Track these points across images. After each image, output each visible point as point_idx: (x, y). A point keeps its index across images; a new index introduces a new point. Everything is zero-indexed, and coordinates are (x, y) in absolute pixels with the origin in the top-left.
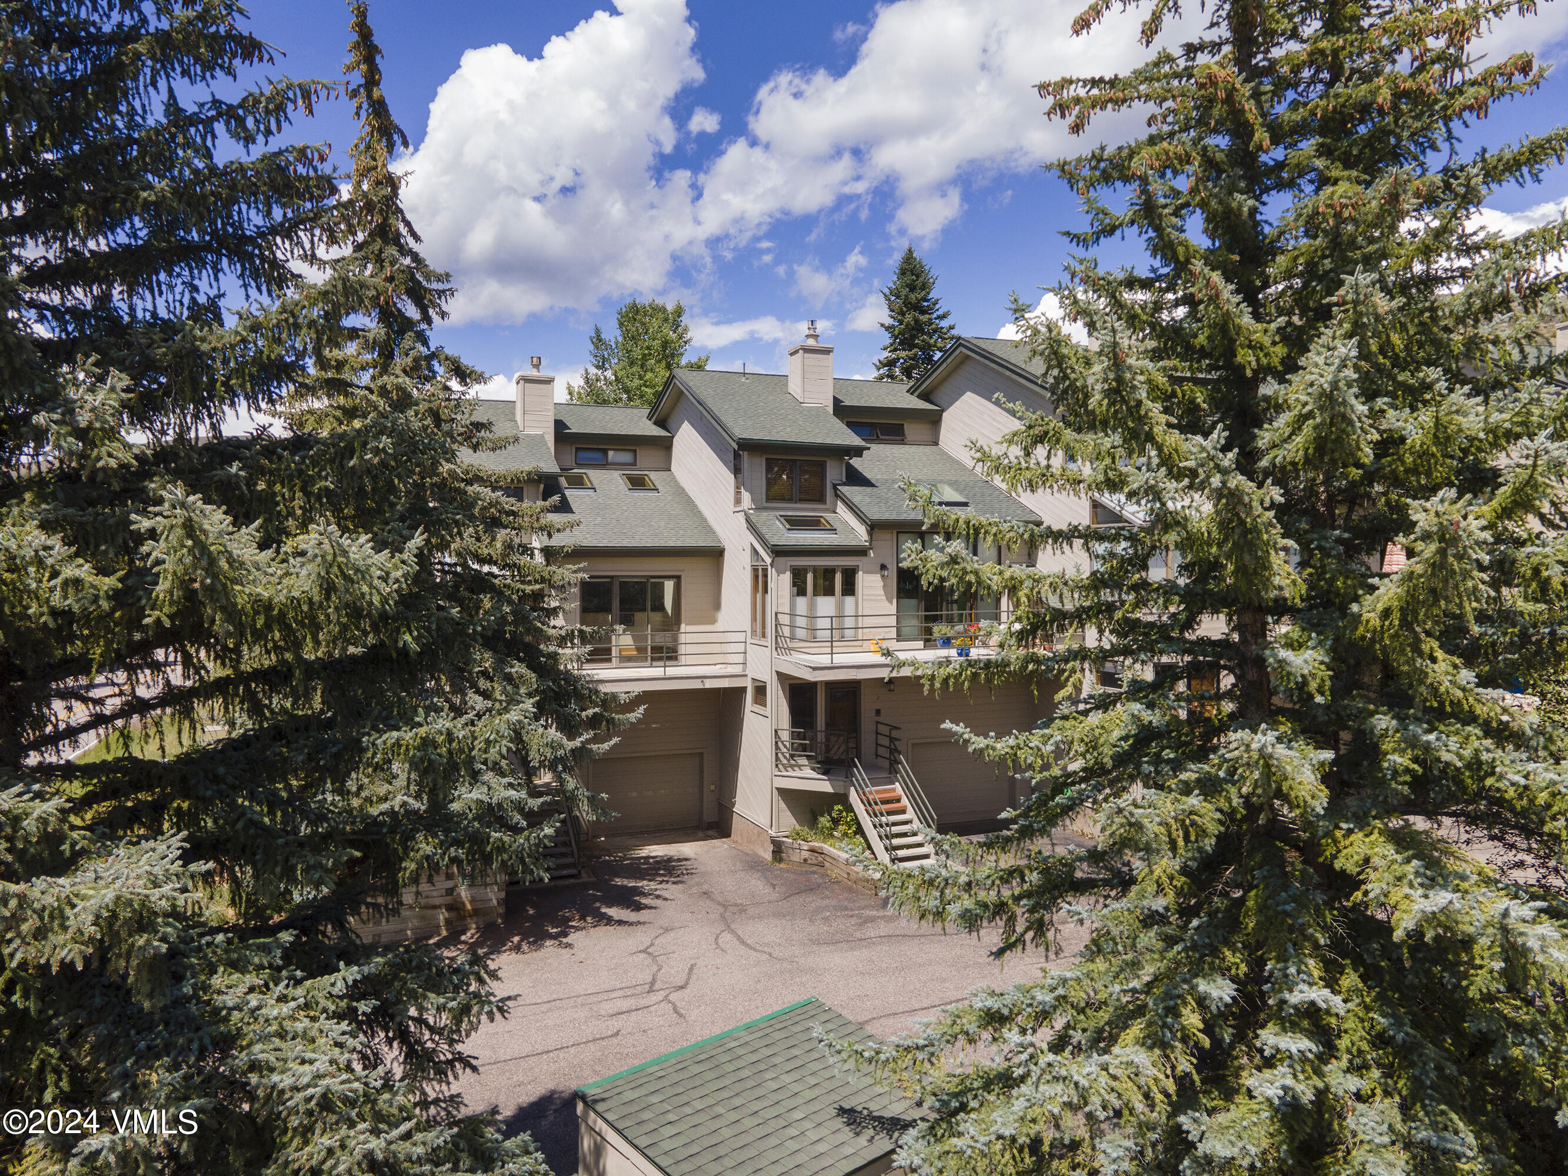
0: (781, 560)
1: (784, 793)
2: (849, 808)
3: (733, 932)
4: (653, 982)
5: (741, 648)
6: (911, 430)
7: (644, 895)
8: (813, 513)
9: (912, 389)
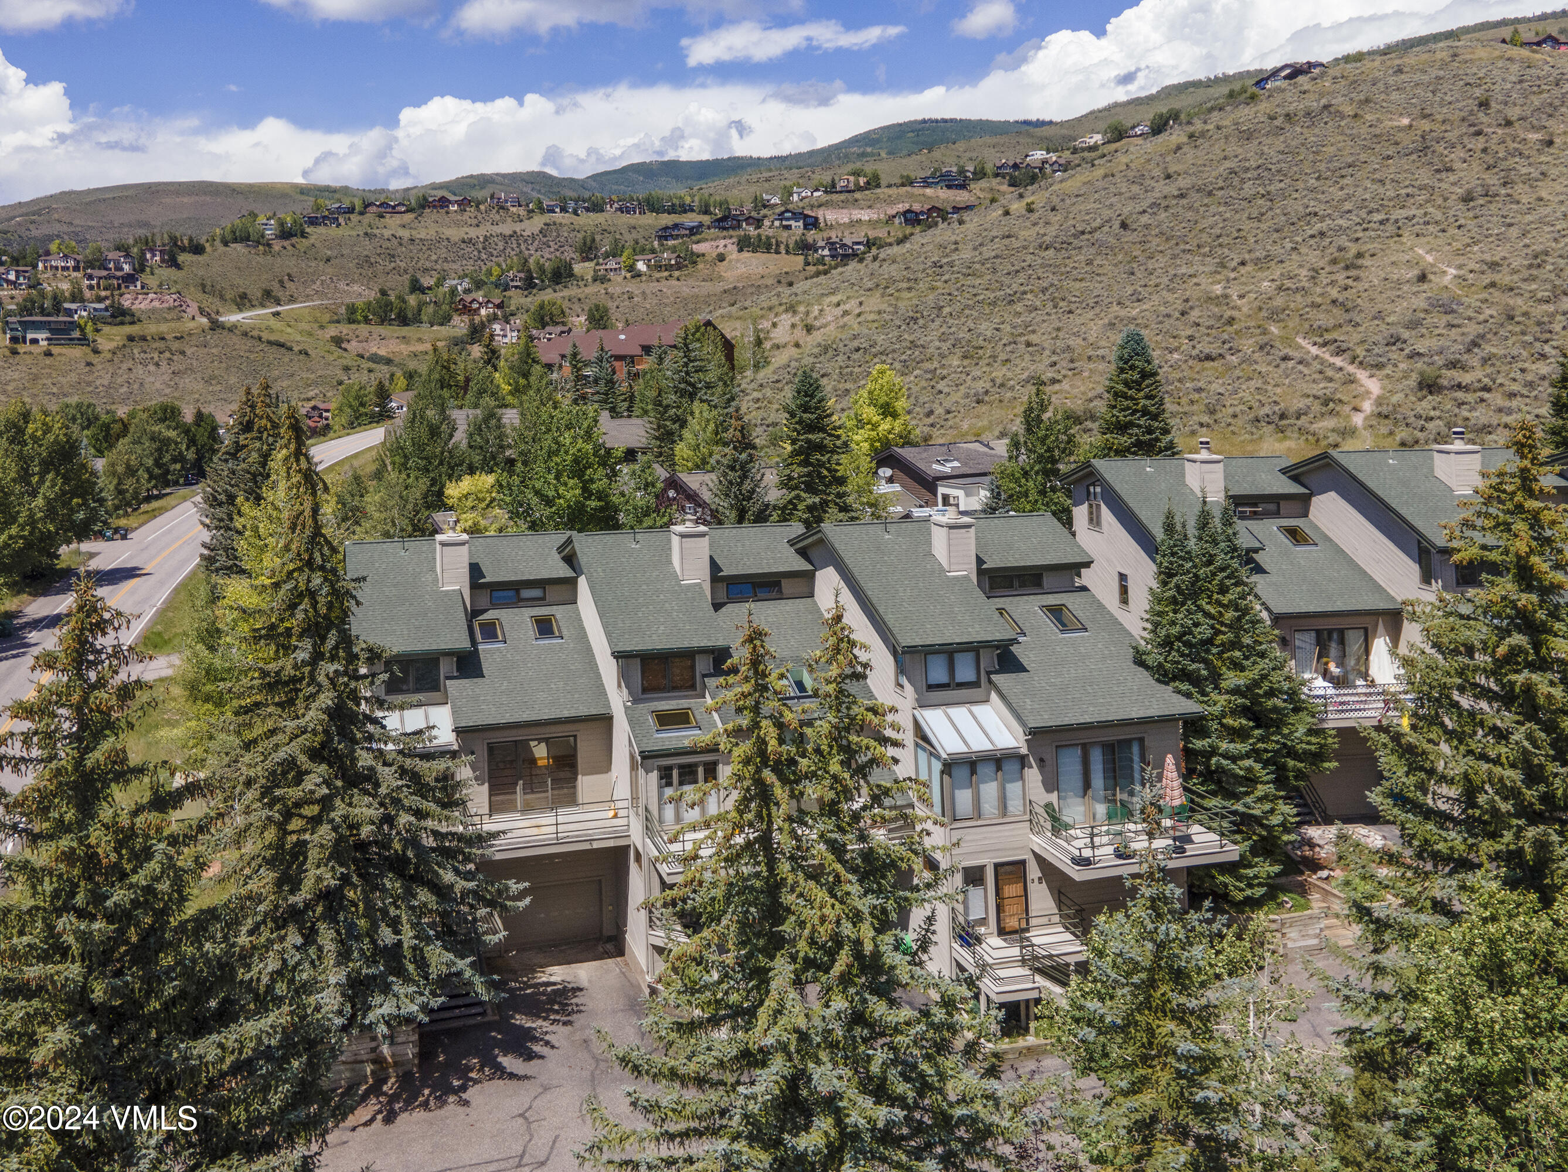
0: (652, 762)
1: (655, 947)
4: (523, 1155)
5: (625, 813)
6: (786, 585)
7: (535, 1039)
8: (684, 703)
9: (792, 543)
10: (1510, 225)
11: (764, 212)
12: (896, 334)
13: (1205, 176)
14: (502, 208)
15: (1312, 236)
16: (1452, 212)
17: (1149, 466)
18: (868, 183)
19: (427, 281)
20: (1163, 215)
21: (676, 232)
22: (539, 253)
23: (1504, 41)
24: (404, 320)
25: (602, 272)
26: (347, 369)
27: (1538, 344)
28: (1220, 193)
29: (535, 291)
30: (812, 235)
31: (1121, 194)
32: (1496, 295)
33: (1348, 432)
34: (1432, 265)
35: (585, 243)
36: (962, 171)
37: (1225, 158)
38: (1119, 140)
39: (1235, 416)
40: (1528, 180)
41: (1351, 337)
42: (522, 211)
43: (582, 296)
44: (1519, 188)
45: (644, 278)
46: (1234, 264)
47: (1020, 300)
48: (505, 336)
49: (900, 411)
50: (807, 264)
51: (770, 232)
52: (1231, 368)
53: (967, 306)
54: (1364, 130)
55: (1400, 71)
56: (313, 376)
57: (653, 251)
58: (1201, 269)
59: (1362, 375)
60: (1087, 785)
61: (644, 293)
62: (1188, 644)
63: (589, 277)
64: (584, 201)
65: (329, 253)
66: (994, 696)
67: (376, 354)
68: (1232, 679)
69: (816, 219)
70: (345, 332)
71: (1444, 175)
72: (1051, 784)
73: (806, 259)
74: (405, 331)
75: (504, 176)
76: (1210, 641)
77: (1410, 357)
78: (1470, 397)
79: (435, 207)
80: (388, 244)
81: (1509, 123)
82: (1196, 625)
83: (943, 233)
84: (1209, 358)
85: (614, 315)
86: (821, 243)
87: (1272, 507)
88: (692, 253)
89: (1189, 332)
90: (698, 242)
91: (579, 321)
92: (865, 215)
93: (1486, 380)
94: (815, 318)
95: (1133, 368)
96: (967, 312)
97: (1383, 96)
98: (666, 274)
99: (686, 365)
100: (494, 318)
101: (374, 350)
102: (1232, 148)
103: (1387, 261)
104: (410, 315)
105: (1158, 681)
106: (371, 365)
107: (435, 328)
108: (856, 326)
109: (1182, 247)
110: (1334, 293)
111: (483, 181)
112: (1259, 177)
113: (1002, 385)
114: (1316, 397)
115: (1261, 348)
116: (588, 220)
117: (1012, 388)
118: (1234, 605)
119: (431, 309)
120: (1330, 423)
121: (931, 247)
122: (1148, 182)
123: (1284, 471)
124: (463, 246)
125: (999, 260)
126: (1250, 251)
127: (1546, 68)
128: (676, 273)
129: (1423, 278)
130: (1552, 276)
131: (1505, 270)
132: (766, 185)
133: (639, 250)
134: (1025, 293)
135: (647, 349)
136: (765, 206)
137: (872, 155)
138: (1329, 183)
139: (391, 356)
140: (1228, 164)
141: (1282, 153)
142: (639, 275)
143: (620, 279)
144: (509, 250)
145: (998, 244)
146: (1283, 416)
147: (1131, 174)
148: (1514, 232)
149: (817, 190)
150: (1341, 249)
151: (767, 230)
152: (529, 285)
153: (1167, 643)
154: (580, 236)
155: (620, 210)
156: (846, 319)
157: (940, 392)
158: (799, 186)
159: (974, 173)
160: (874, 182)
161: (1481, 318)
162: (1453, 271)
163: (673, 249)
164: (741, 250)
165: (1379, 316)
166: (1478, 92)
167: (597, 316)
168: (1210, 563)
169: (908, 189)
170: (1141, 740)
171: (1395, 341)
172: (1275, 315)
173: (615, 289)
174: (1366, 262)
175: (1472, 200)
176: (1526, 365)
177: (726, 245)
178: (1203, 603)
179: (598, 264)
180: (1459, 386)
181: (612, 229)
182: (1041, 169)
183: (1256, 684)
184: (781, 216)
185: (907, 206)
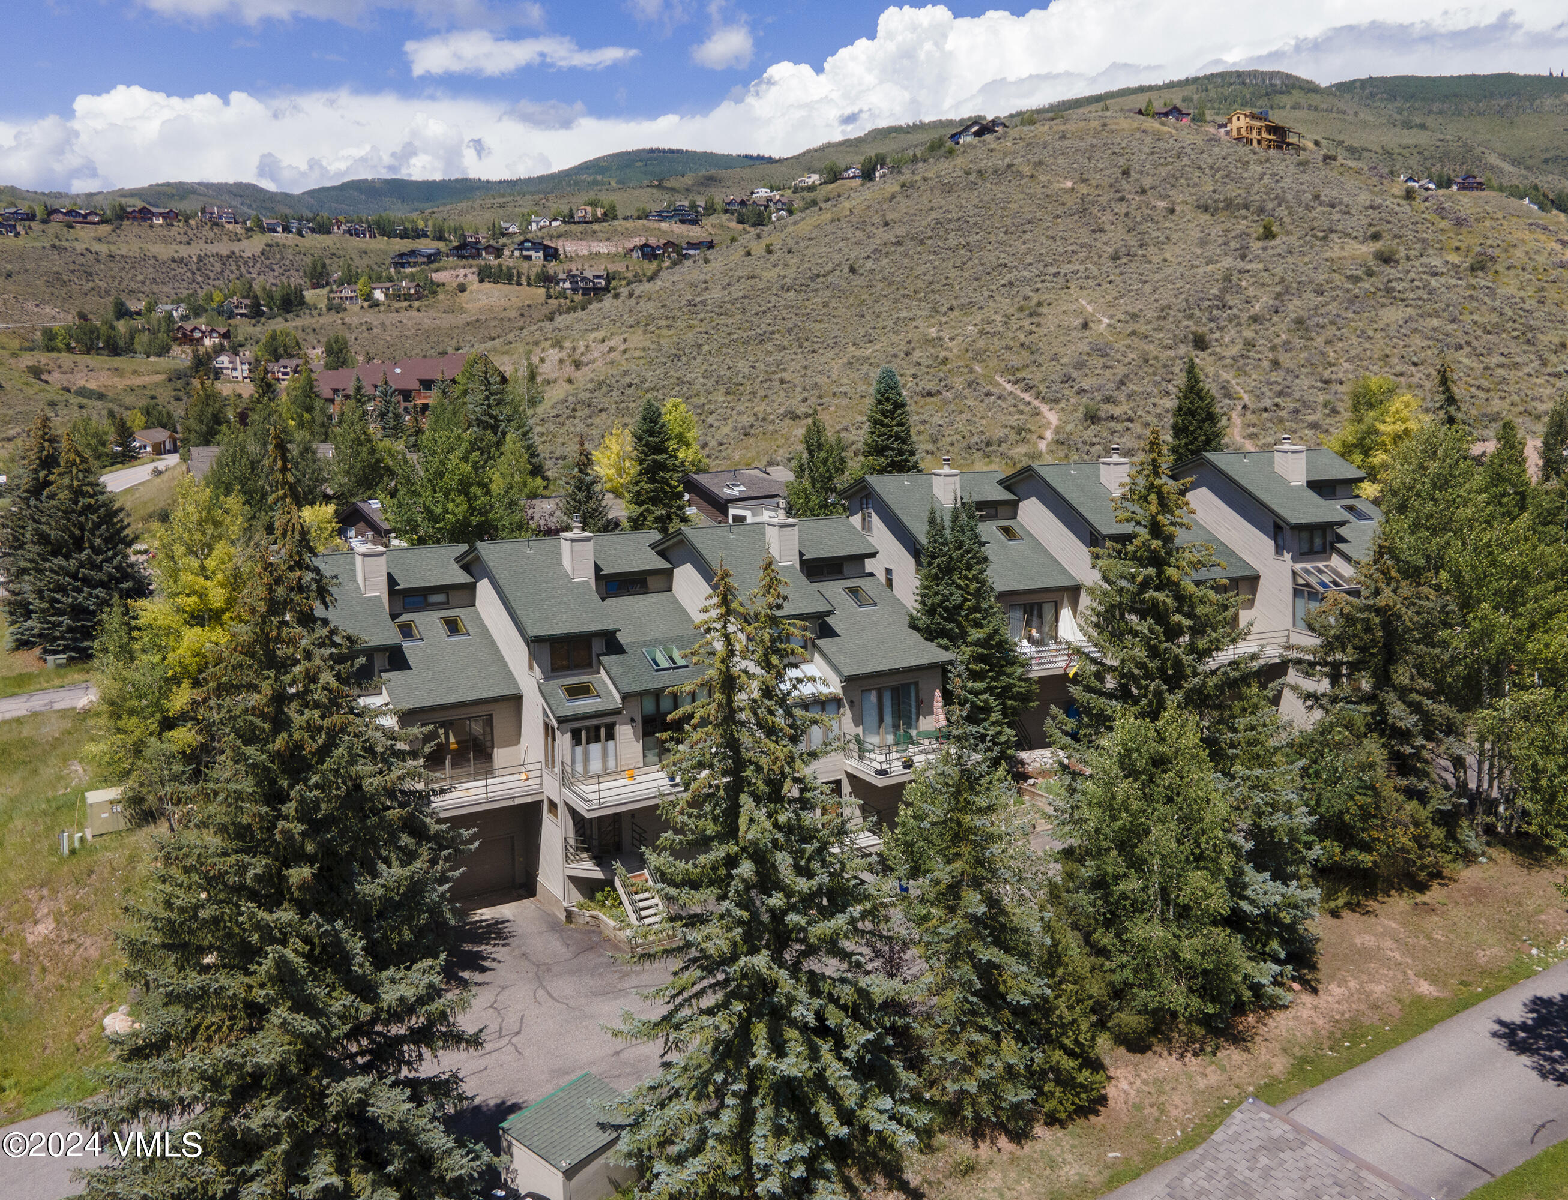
0: (564, 725)
1: (570, 878)
2: (614, 889)
3: (544, 988)
4: (501, 1029)
5: (538, 773)
6: (651, 582)
7: (485, 959)
8: (584, 679)
9: (653, 546)
10: (1145, 282)
11: (503, 240)
12: (662, 370)
13: (916, 225)
14: (216, 224)
15: (1004, 286)
16: (1104, 269)
17: (906, 480)
18: (605, 214)
19: (133, 305)
20: (885, 261)
21: (412, 260)
22: (262, 277)
23: (1140, 112)
24: (114, 349)
25: (337, 301)
26: (52, 404)
27: (1164, 383)
28: (930, 242)
29: (263, 320)
30: (552, 267)
31: (848, 239)
32: (1137, 342)
33: (1038, 455)
34: (1092, 315)
35: (315, 268)
36: (693, 206)
37: (932, 209)
38: (834, 181)
39: (952, 444)
40: (1156, 243)
41: (1034, 376)
42: (239, 229)
43: (317, 326)
44: (1152, 250)
45: (382, 308)
46: (944, 309)
47: (769, 339)
48: (235, 369)
49: (691, 440)
50: (549, 297)
51: (511, 263)
52: (946, 403)
53: (724, 345)
54: (1039, 190)
55: (1063, 137)
56: (10, 412)
57: (390, 279)
58: (919, 313)
59: (1044, 408)
60: (881, 720)
61: (383, 324)
62: (946, 609)
63: (323, 306)
64: (308, 221)
65: (9, 267)
66: (817, 656)
67: (84, 388)
68: (976, 634)
69: (556, 250)
70: (44, 361)
71: (1098, 235)
72: (858, 721)
73: (548, 292)
74: (118, 362)
75: (208, 186)
76: (960, 606)
77: (1078, 393)
78: (1119, 427)
79: (135, 218)
80: (82, 260)
81: (1143, 192)
82: (952, 594)
83: (690, 271)
84: (930, 394)
85: (353, 346)
86: (562, 276)
87: (992, 511)
88: (432, 282)
89: (913, 371)
90: (437, 271)
91: (317, 354)
92: (603, 248)
93: (1130, 412)
94: (583, 354)
95: (888, 400)
96: (724, 350)
97: (1052, 160)
98: (406, 304)
99: (487, 398)
100: (219, 350)
101: (82, 383)
102: (937, 200)
103: (1060, 309)
104: (121, 343)
105: (927, 639)
106: (80, 400)
107: (152, 359)
108: (624, 362)
109: (902, 292)
110: (1022, 337)
111: (183, 191)
112: (960, 229)
113: (764, 419)
114: (1012, 428)
115: (970, 385)
116: (314, 242)
117: (773, 422)
118: (976, 578)
119: (145, 337)
120: (1022, 449)
121: (682, 285)
122: (870, 228)
123: (1000, 483)
124: (173, 265)
125: (746, 301)
126: (956, 298)
127: (1171, 141)
128: (416, 304)
129: (1085, 326)
130: (1173, 327)
131: (1142, 320)
132: (501, 211)
133: (376, 278)
134: (773, 333)
135: (427, 384)
136: (503, 235)
137: (602, 183)
138: (1015, 237)
139: (103, 390)
140: (934, 215)
141: (976, 206)
142: (376, 304)
143: (356, 308)
144: (227, 273)
145: (744, 285)
146: (988, 444)
147: (854, 220)
148: (1148, 288)
149: (555, 220)
150: (1026, 298)
151: (509, 259)
152: (256, 313)
153: (931, 612)
154: (308, 260)
155: (349, 232)
156: (612, 355)
157: (711, 426)
158: (537, 215)
159: (705, 209)
160: (610, 215)
161: (1126, 361)
162: (1106, 320)
163: (412, 277)
164: (482, 281)
165: (1055, 358)
166: (1122, 161)
167: (336, 349)
168: (960, 547)
169: (645, 222)
170: (916, 684)
171: (1067, 379)
172: (979, 356)
173: (352, 320)
174: (1044, 310)
175: (1118, 258)
176: (1156, 400)
177: (467, 274)
178: (956, 578)
179: (331, 291)
180: (1112, 418)
181: (342, 253)
182: (766, 207)
183: (990, 637)
184: (521, 246)
185: (643, 240)
